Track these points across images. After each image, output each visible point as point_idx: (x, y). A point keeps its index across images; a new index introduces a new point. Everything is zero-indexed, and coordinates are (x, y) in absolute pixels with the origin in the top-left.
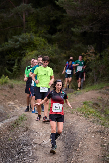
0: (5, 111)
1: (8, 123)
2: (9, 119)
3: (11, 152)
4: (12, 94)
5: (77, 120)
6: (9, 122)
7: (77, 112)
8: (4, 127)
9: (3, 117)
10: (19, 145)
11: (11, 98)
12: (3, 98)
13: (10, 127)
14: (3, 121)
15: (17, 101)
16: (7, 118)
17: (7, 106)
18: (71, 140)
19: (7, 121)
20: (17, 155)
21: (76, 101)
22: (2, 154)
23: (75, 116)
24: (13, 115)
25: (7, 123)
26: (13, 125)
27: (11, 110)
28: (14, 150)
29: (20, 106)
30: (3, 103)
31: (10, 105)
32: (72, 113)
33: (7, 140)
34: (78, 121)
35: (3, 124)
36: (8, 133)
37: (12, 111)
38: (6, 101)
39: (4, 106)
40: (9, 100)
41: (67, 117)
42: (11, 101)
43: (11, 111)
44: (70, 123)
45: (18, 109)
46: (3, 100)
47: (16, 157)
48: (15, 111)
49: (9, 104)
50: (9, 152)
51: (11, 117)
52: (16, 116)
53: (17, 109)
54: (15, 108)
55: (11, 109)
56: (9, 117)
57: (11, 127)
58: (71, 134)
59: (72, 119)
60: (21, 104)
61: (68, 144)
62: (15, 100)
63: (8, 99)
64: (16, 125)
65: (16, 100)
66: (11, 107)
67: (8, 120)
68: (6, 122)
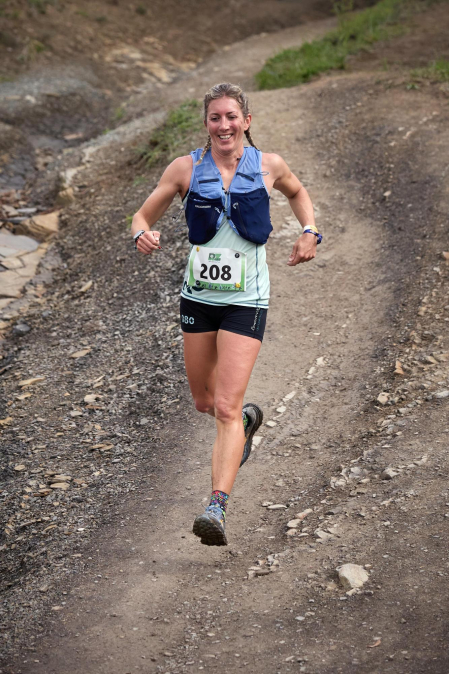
0: (99, 91)
1: (121, 144)
2: (121, 129)
3: (142, 277)
4: (129, 9)
5: (438, 119)
6: (125, 141)
7: (433, 83)
8: (102, 164)
9: (95, 121)
10: (178, 244)
11: (125, 31)
12: (90, 31)
13: (129, 164)
14: (95, 137)
15: (153, 43)
16: (112, 121)
17: (111, 68)
18: (412, 210)
19: (117, 138)
20: (169, 288)
21: (425, 31)
22: (103, 286)
23: (425, 102)
24: (138, 110)
25: (114, 147)
26: (145, 154)
27: (129, 85)
28: (153, 269)
29: (171, 67)
30: (88, 55)
31: (122, 62)
32: (413, 88)
33: (119, 225)
34: (441, 121)
35: (98, 151)
36: (122, 192)
37: (134, 88)
38: (105, 45)
39: (97, 67)
40: (118, 38)
41: (387, 107)
42: (128, 44)
43: (128, 89)
44: (403, 133)
45: (159, 80)
46: (87, 42)
47: (168, 298)
48: (146, 88)
49: (120, 59)
50: (133, 276)
51: (129, 119)
52: (155, 110)
53: (153, 79)
54: (145, 75)
55: (131, 82)
56: (119, 118)
57: (136, 163)
58: (414, 185)
59: (413, 114)
60: (175, 56)
61: (400, 229)
62: (146, 39)
63: (112, 34)
64: (156, 154)
65: (151, 39)
66: (126, 70)
67: (118, 133)
68: (113, 142)
